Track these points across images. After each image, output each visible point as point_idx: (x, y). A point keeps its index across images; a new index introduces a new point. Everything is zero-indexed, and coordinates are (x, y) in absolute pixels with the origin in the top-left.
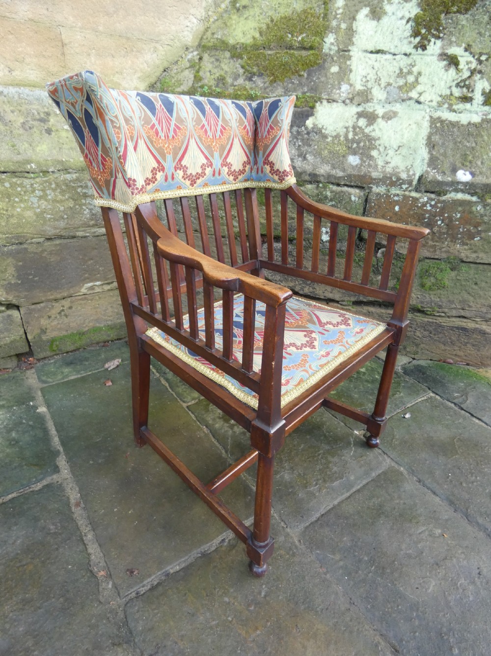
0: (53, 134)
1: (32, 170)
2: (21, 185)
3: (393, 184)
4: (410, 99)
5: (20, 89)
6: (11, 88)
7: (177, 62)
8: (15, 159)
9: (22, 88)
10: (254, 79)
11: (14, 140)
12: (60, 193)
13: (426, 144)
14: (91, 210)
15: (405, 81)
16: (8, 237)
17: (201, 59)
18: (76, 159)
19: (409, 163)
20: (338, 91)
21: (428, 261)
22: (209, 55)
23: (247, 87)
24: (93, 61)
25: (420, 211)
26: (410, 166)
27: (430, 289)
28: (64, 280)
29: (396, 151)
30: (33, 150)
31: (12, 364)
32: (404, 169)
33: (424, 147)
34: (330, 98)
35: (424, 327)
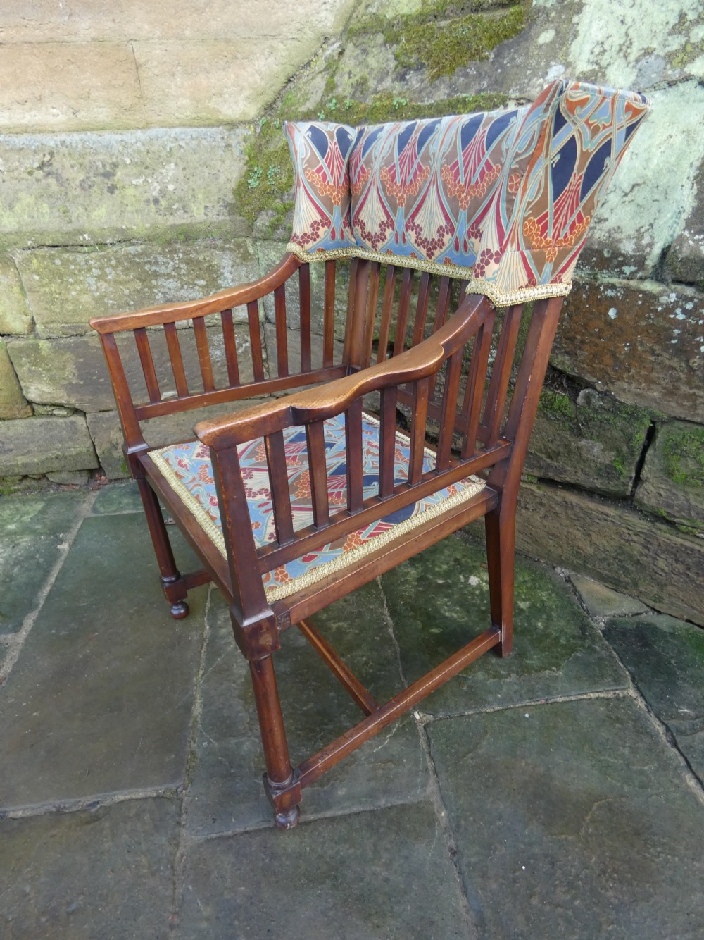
0: (117, 192)
1: (84, 244)
2: (74, 262)
3: (604, 264)
4: (688, 78)
5: (86, 134)
6: (75, 134)
7: (308, 64)
8: (65, 228)
9: (89, 133)
10: (407, 77)
11: (67, 204)
12: (122, 271)
13: (695, 178)
14: (165, 294)
15: (682, 40)
16: (63, 327)
17: (341, 53)
18: (141, 225)
19: (645, 222)
20: (541, 80)
21: (682, 425)
22: (355, 44)
23: (394, 92)
24: (179, 83)
25: (661, 322)
26: (647, 227)
27: (685, 482)
28: (136, 385)
29: (626, 195)
30: (88, 216)
31: (81, 480)
32: (632, 232)
33: (688, 185)
34: (523, 96)
35: (676, 554)
